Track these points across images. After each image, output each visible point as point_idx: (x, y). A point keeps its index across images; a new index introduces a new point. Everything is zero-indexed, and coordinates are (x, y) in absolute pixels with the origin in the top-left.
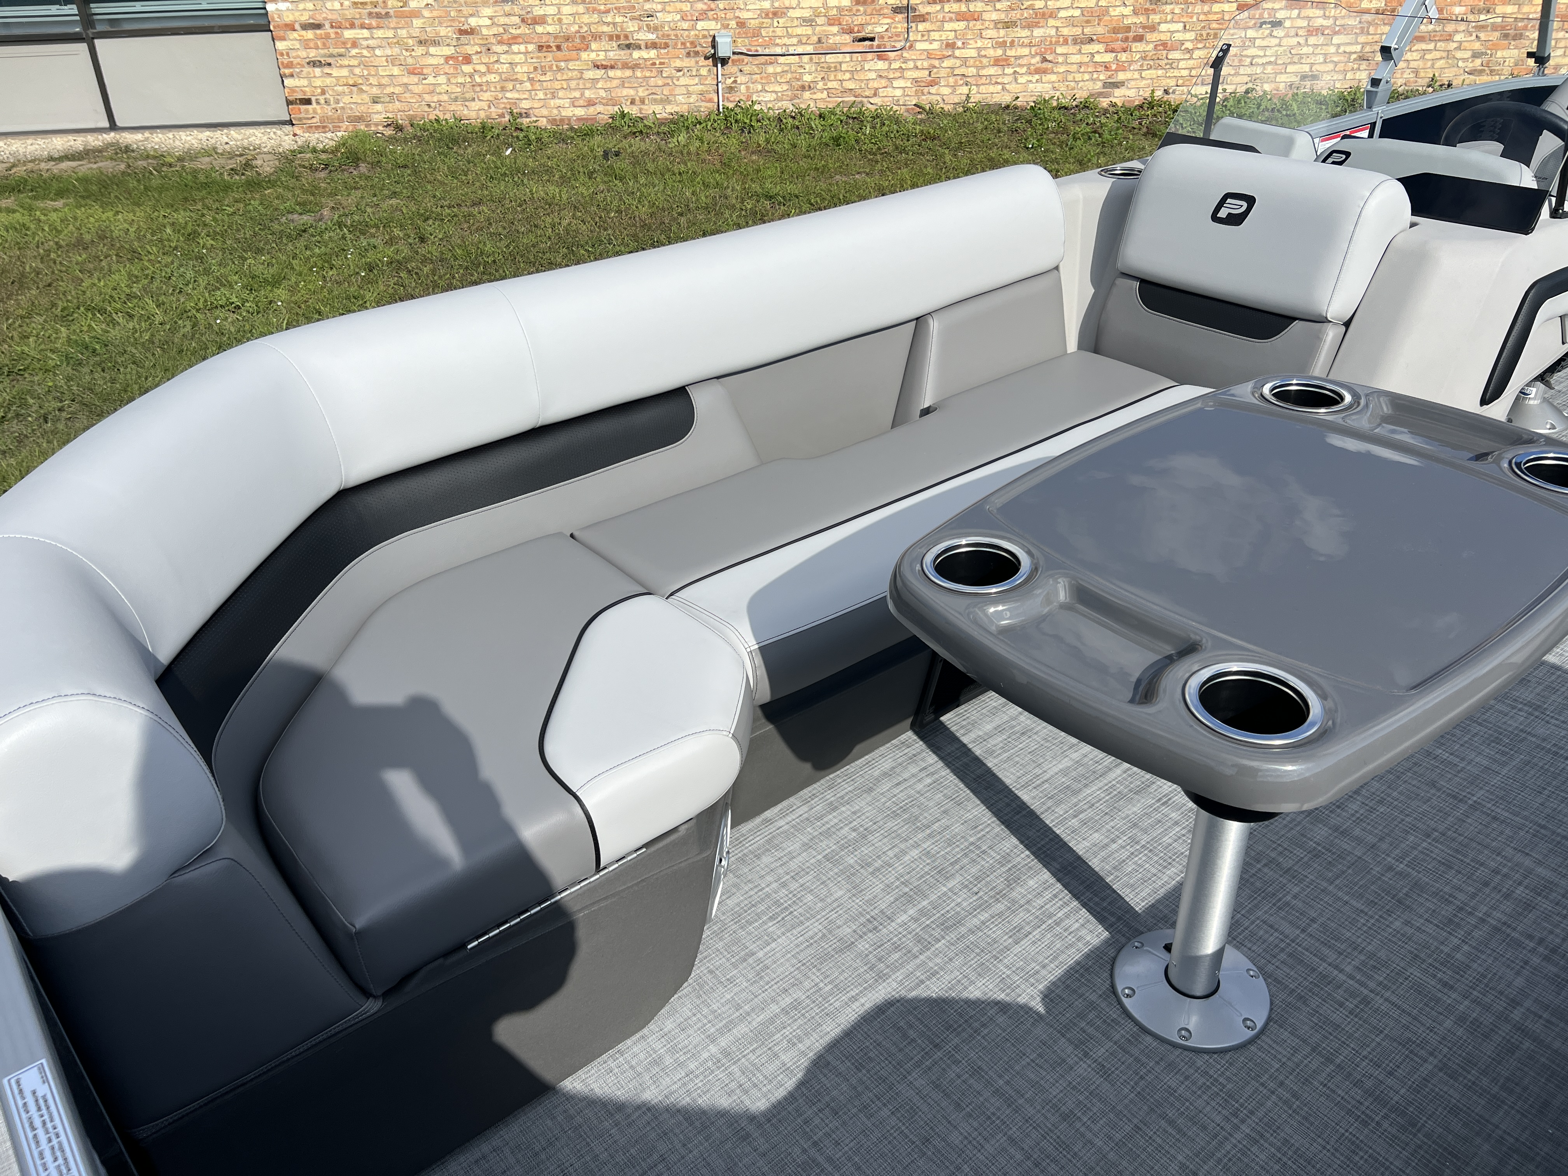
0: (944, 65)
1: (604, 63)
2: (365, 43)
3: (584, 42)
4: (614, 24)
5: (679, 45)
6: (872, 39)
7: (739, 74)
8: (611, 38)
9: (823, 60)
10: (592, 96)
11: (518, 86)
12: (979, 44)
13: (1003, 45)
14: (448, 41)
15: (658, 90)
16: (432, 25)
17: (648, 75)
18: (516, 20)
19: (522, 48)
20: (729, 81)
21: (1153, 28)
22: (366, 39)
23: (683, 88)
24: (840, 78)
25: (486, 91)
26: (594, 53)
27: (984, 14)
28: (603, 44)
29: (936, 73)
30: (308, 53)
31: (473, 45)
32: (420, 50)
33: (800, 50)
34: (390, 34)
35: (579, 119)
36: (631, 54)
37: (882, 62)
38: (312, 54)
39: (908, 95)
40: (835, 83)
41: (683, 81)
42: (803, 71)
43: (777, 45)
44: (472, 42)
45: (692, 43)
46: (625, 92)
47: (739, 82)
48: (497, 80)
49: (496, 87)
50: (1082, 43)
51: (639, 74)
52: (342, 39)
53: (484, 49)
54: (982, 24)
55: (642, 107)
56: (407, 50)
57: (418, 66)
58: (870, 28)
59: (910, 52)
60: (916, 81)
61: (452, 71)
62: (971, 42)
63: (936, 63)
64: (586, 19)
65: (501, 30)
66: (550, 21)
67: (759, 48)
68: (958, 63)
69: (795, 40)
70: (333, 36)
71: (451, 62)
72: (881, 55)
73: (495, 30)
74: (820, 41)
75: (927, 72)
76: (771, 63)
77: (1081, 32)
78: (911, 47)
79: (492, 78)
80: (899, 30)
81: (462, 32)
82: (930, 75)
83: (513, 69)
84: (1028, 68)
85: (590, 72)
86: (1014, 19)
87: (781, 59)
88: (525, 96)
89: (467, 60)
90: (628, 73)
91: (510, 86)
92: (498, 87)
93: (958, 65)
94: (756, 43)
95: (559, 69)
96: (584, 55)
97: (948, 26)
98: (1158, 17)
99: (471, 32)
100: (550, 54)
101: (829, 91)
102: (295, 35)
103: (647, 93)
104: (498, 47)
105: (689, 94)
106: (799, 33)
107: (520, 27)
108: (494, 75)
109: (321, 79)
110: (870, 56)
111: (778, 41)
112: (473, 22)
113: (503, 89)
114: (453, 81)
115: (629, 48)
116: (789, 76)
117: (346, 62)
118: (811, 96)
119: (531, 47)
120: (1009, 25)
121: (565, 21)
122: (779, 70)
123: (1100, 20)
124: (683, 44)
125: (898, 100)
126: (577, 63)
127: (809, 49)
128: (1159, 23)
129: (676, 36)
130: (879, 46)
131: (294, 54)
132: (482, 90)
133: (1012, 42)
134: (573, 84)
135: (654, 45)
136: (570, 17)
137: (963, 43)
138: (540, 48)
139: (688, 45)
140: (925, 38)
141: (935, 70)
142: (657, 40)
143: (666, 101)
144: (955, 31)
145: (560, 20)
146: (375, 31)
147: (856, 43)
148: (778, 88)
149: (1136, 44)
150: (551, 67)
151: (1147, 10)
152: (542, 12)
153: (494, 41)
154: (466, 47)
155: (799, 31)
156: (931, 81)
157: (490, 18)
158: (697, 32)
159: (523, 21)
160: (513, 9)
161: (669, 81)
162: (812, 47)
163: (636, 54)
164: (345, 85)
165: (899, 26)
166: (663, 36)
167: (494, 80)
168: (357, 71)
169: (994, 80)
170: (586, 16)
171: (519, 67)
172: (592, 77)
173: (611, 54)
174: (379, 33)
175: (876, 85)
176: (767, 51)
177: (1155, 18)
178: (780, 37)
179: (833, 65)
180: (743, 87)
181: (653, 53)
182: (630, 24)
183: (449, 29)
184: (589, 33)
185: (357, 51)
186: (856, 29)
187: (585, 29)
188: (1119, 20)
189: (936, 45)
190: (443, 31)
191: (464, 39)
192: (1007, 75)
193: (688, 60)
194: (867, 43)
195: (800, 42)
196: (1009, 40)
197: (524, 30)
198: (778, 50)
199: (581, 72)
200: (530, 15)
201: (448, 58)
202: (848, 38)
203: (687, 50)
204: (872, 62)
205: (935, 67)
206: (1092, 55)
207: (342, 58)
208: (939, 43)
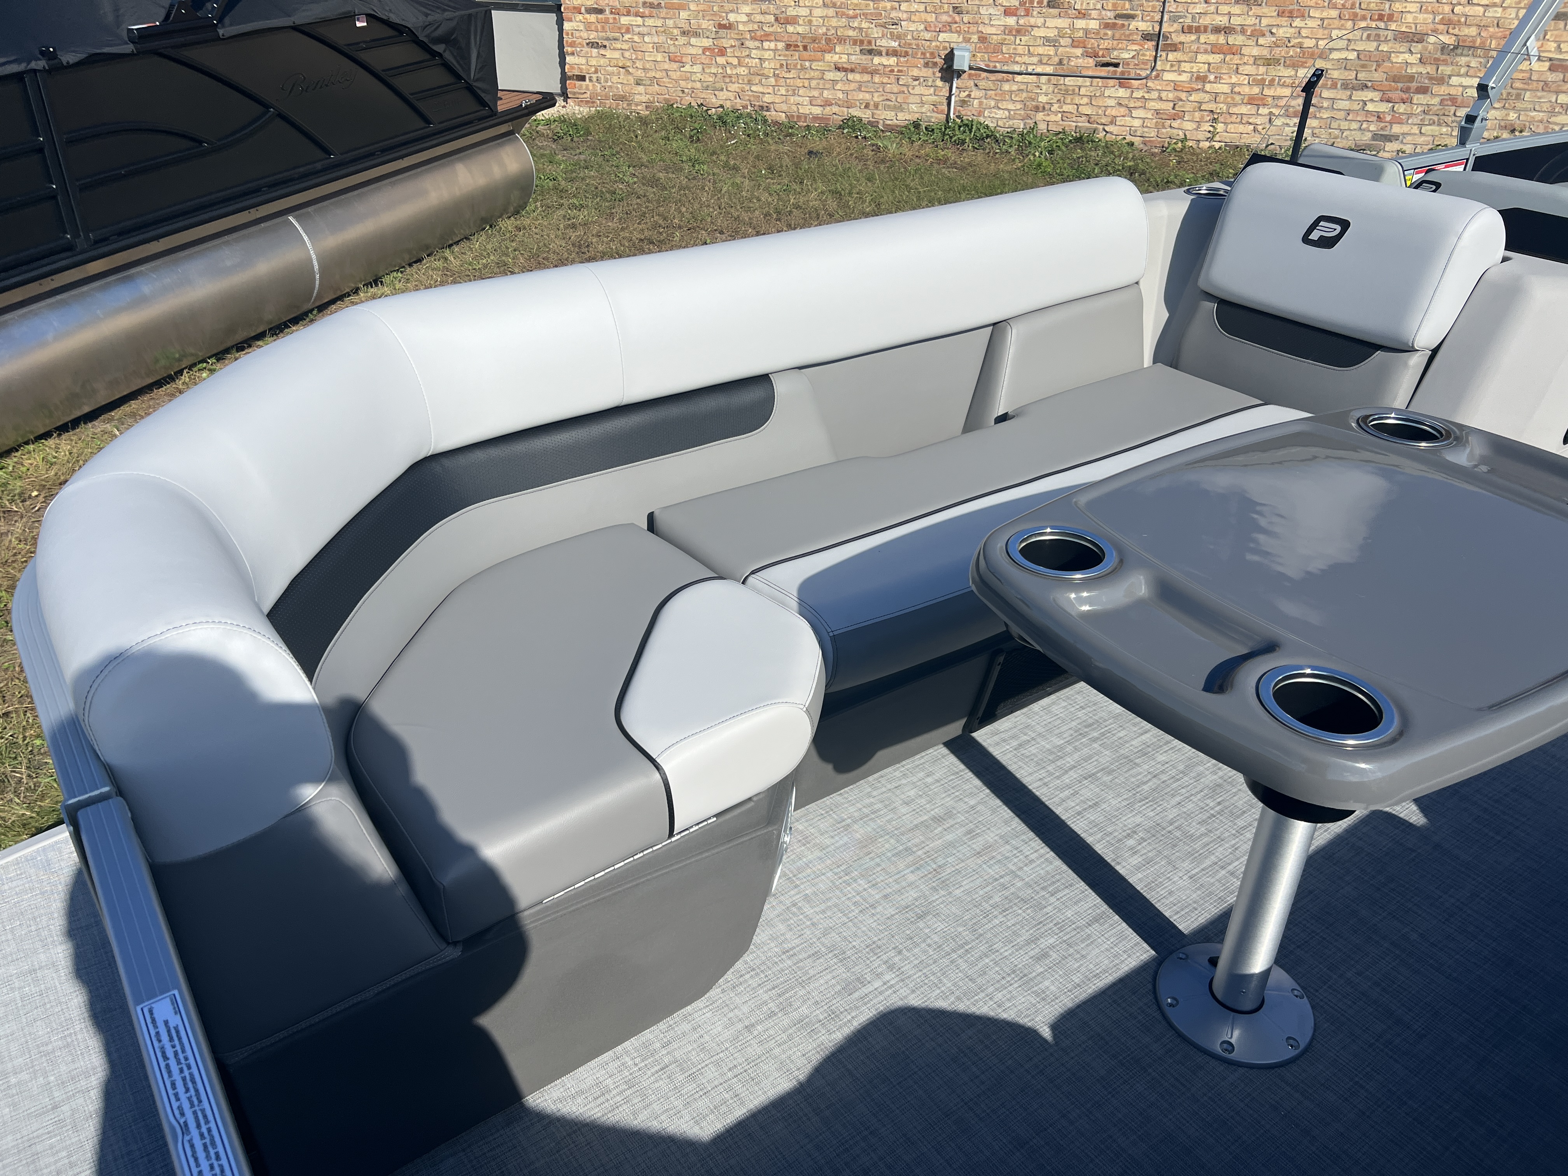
0: (1192, 98)
1: (845, 66)
2: (637, 30)
3: (829, 44)
4: (861, 29)
5: (920, 54)
6: (1116, 65)
7: (974, 88)
8: (855, 42)
9: (1062, 82)
10: (830, 97)
11: (763, 80)
12: (1234, 79)
13: (1261, 83)
14: (708, 33)
15: (893, 97)
16: (696, 18)
17: (884, 81)
18: (771, 18)
19: (772, 45)
20: (963, 95)
21: (1441, 80)
22: (639, 26)
23: (917, 97)
24: (1077, 102)
25: (734, 83)
26: (838, 56)
27: (1244, 48)
28: (847, 47)
29: (1181, 106)
30: (589, 35)
31: (730, 39)
32: (682, 40)
33: (1039, 70)
34: (659, 23)
35: (816, 118)
36: (872, 60)
37: (1124, 89)
38: (593, 36)
39: (1147, 127)
40: (1070, 107)
41: (918, 90)
42: (1039, 91)
43: (1017, 62)
44: (728, 37)
45: (932, 54)
46: (861, 96)
47: (972, 97)
48: (745, 73)
49: (743, 80)
50: (1353, 88)
51: (877, 79)
52: (618, 25)
53: (737, 43)
54: (1240, 59)
55: (875, 111)
56: (671, 39)
57: (679, 54)
58: (1115, 53)
59: (1156, 82)
60: (1157, 112)
61: (707, 61)
62: (1224, 77)
63: (1183, 96)
64: (834, 22)
65: (756, 27)
66: (801, 22)
67: (997, 64)
68: (1207, 97)
69: (1035, 60)
70: (611, 21)
71: (707, 53)
72: (1123, 81)
73: (750, 27)
74: (1060, 63)
75: (1171, 104)
76: (1008, 81)
77: (1354, 76)
78: (1157, 76)
79: (742, 71)
80: (1147, 58)
81: (721, 26)
82: (1173, 108)
83: (761, 64)
84: (1287, 110)
85: (831, 73)
86: (1277, 57)
87: (1019, 78)
88: (768, 91)
89: (722, 52)
90: (867, 77)
91: (757, 79)
92: (746, 80)
93: (1207, 100)
94: (995, 59)
95: (803, 68)
96: (828, 57)
97: (1201, 58)
98: (1450, 68)
99: (729, 27)
100: (797, 54)
101: (1065, 114)
102: (580, 17)
103: (881, 98)
104: (751, 42)
105: (922, 103)
106: (1041, 53)
107: (773, 26)
108: (744, 69)
109: (596, 59)
110: (1111, 82)
111: (1018, 59)
112: (732, 17)
113: (750, 83)
114: (707, 71)
115: (871, 54)
116: (1025, 95)
117: (619, 46)
118: (1044, 118)
119: (781, 45)
120: (1269, 62)
121: (815, 23)
122: (1015, 88)
123: (1378, 66)
124: (923, 54)
125: (1136, 131)
126: (820, 64)
127: (1049, 69)
128: (1450, 77)
129: (917, 45)
130: (1123, 73)
131: (577, 35)
132: (731, 82)
133: (1273, 80)
134: (814, 83)
135: (894, 53)
136: (820, 19)
137: (1216, 77)
138: (788, 47)
139: (928, 55)
140: (1174, 69)
141: (1180, 103)
142: (899, 48)
143: (899, 108)
144: (1209, 64)
145: (810, 21)
146: (646, 19)
147: (1099, 68)
148: (1011, 106)
149: (1420, 96)
150: (795, 65)
151: (1436, 59)
152: (795, 13)
153: (748, 37)
154: (723, 40)
155: (1041, 50)
156: (1175, 114)
157: (748, 15)
158: (938, 44)
159: (777, 19)
160: (769, 8)
161: (905, 89)
162: (1052, 67)
163: (877, 60)
164: (615, 66)
165: (1148, 53)
166: (905, 44)
167: (743, 73)
168: (627, 54)
169: (1245, 120)
170: (835, 20)
171: (767, 62)
172: (832, 79)
173: (853, 58)
174: (650, 22)
175: (1114, 112)
176: (1005, 68)
177: (1445, 70)
178: (1020, 55)
179: (1071, 88)
180: (976, 102)
181: (893, 61)
182: (875, 29)
183: (710, 22)
184: (835, 35)
185: (629, 36)
186: (1101, 53)
187: (833, 32)
188: (1402, 68)
189: (1185, 77)
190: (705, 24)
191: (723, 32)
192: (1261, 115)
193: (926, 69)
194: (1111, 69)
195: (1041, 62)
196: (1269, 78)
197: (777, 28)
198: (1017, 68)
199: (823, 72)
200: (784, 15)
201: (705, 49)
202: (1091, 62)
203: (926, 61)
204: (1113, 89)
205: (1181, 100)
206: (1365, 103)
207: (616, 42)
208: (1189, 75)
